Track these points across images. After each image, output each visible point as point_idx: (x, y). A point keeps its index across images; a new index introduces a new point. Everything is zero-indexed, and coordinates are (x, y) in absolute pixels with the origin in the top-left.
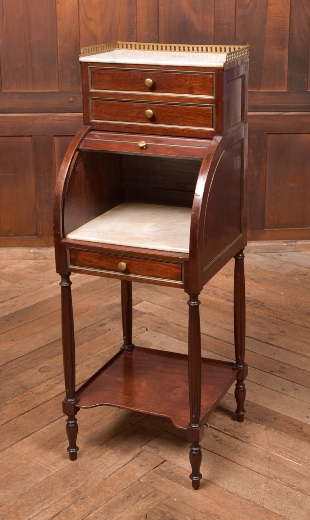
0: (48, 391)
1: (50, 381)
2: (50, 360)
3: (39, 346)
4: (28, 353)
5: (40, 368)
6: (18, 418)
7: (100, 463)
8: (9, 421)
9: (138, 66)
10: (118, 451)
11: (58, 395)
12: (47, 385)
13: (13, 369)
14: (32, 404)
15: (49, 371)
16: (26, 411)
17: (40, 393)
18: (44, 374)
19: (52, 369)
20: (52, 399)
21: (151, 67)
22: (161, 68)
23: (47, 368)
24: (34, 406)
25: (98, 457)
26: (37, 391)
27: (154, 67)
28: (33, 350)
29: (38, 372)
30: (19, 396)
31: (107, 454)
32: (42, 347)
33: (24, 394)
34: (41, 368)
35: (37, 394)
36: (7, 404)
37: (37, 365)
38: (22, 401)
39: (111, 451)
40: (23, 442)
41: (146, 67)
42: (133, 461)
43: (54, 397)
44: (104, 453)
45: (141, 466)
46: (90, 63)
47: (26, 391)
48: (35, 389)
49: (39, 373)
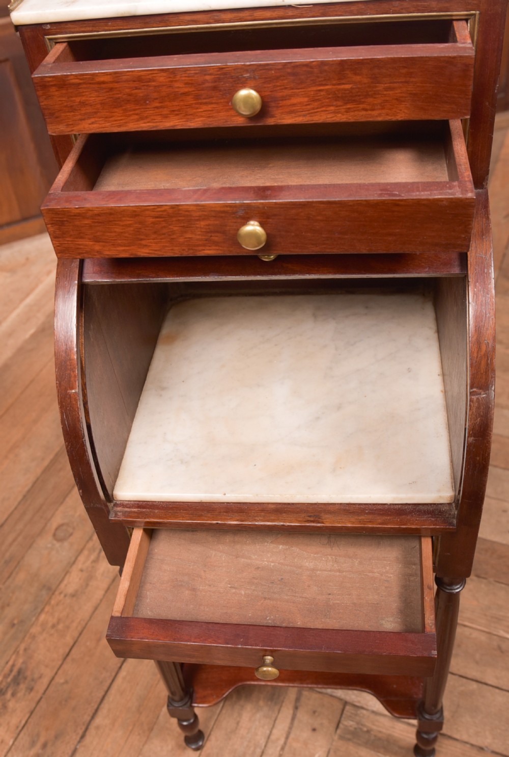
0: (87, 585)
1: (82, 558)
2: (62, 508)
3: (32, 478)
4: (22, 500)
5: (53, 531)
6: (65, 666)
7: (245, 744)
8: (53, 678)
9: (215, 14)
10: (261, 703)
11: (108, 589)
12: (82, 570)
13: (11, 545)
14: (75, 625)
15: (71, 535)
16: (71, 644)
17: (76, 591)
18: (66, 544)
19: (74, 528)
20: (101, 601)
21: (258, 14)
22: (296, 12)
23: (64, 528)
24: (80, 629)
25: (236, 728)
26: (71, 590)
27: (268, 14)
28: (26, 489)
29: (55, 542)
30: (46, 609)
31: (246, 716)
32: (38, 479)
33: (53, 602)
34: (56, 529)
35: (73, 596)
36: (34, 637)
37: (46, 524)
38: (55, 621)
39: (249, 707)
40: (98, 728)
41: (241, 15)
42: (296, 722)
43: (104, 595)
44: (240, 715)
45: (314, 730)
46: (49, 27)
47: (53, 594)
48: (66, 585)
49: (58, 545)
